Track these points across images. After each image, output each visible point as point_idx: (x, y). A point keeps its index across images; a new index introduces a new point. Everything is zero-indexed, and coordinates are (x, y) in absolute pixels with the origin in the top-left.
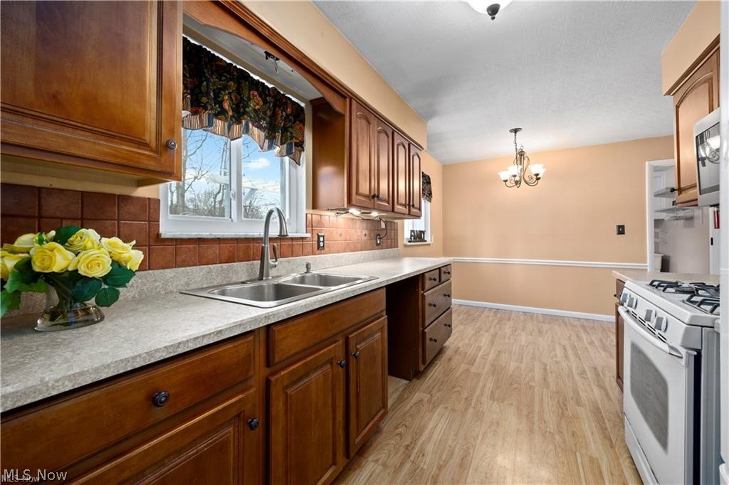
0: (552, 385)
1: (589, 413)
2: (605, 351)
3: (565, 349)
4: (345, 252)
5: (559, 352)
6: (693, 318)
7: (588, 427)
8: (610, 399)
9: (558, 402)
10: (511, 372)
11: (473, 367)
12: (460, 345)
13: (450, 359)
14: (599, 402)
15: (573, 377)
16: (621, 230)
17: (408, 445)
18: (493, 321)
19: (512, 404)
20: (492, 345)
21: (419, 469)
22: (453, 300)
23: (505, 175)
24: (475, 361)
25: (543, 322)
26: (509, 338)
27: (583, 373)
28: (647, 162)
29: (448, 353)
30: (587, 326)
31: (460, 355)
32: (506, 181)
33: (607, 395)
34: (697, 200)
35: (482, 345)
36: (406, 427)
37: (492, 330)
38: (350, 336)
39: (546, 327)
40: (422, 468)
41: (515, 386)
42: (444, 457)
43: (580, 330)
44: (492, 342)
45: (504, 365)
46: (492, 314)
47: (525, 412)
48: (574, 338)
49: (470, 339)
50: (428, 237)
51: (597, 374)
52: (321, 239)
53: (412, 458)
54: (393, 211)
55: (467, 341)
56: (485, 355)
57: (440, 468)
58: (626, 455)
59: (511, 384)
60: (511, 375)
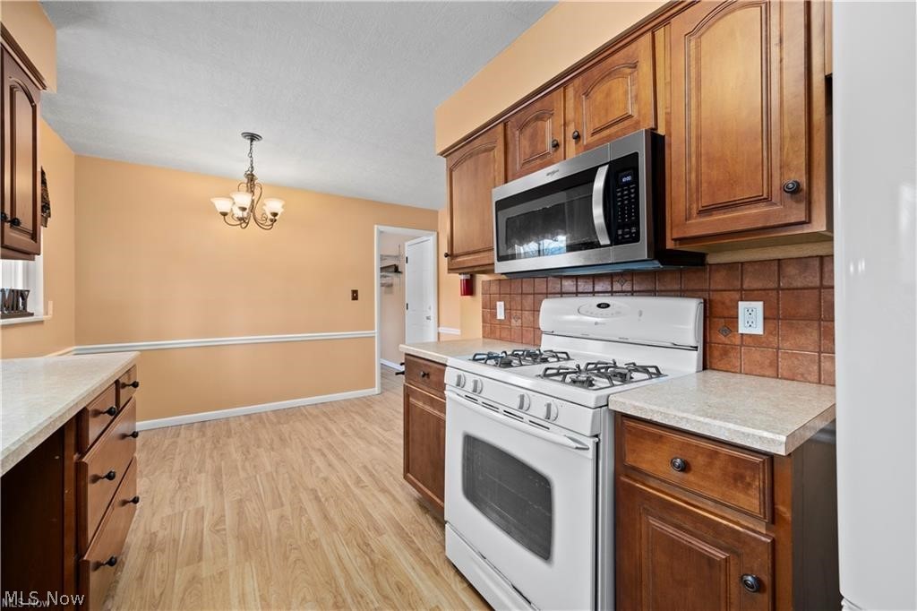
0: (337, 520)
1: (394, 538)
2: (360, 438)
3: (323, 455)
5: (319, 462)
6: (598, 399)
7: (405, 562)
8: (399, 503)
9: (358, 545)
10: (275, 534)
11: (203, 564)
12: (155, 526)
14: (391, 512)
15: (352, 492)
16: (355, 296)
18: (203, 446)
19: (304, 599)
20: (221, 494)
23: (222, 205)
24: (201, 547)
25: (279, 423)
26: (244, 469)
27: (358, 481)
28: (376, 226)
29: (133, 560)
31: (163, 551)
32: (224, 214)
33: (395, 499)
34: (493, 264)
35: (202, 502)
37: (209, 465)
39: (285, 428)
41: (293, 556)
43: (325, 419)
44: (219, 488)
45: (258, 526)
46: (195, 434)
47: (331, 602)
48: (324, 434)
49: (172, 503)
50: (37, 305)
51: (372, 475)
55: (167, 511)
56: (217, 524)
58: (452, 573)
59: (286, 558)
60: (279, 539)
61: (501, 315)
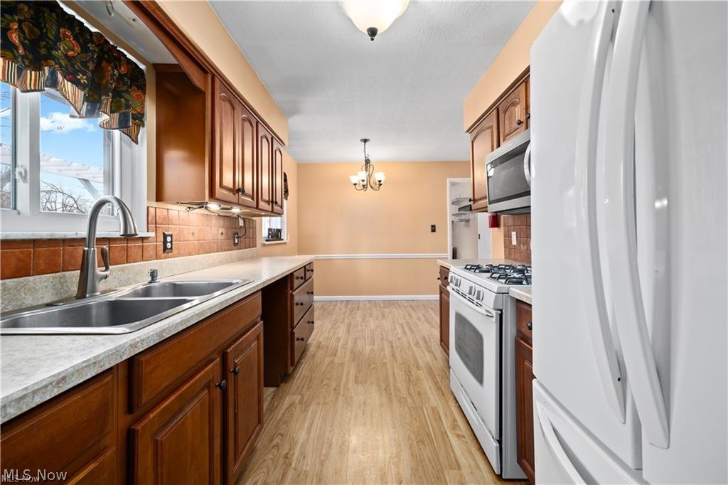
0: (399, 358)
1: (426, 374)
2: (428, 323)
3: (403, 327)
4: (198, 254)
5: (399, 330)
6: (499, 288)
7: (427, 385)
8: (436, 359)
9: (405, 371)
10: (367, 356)
11: (336, 358)
12: (321, 339)
13: (314, 356)
14: (430, 362)
15: (412, 348)
16: (433, 229)
17: (287, 454)
18: (346, 312)
19: (372, 383)
20: (349, 334)
21: (303, 472)
22: (315, 297)
23: (354, 179)
24: (336, 352)
25: (384, 307)
26: (361, 326)
27: (417, 343)
28: (448, 179)
29: (312, 349)
30: (414, 305)
31: (322, 349)
32: (355, 184)
33: (434, 356)
34: (487, 207)
35: (340, 335)
36: (282, 435)
37: (346, 320)
38: (229, 350)
39: (387, 311)
40: (305, 471)
41: (373, 366)
42: (324, 452)
43: (410, 309)
44: (348, 331)
45: (361, 350)
46: (343, 306)
47: (384, 387)
48: (407, 317)
49: (329, 333)
50: (284, 236)
51: (426, 342)
52: (169, 239)
53: (293, 465)
54: (257, 207)
55: (326, 335)
56: (344, 345)
57: (322, 463)
58: (452, 398)
59: (369, 366)
60: (368, 358)
61: (514, 242)
